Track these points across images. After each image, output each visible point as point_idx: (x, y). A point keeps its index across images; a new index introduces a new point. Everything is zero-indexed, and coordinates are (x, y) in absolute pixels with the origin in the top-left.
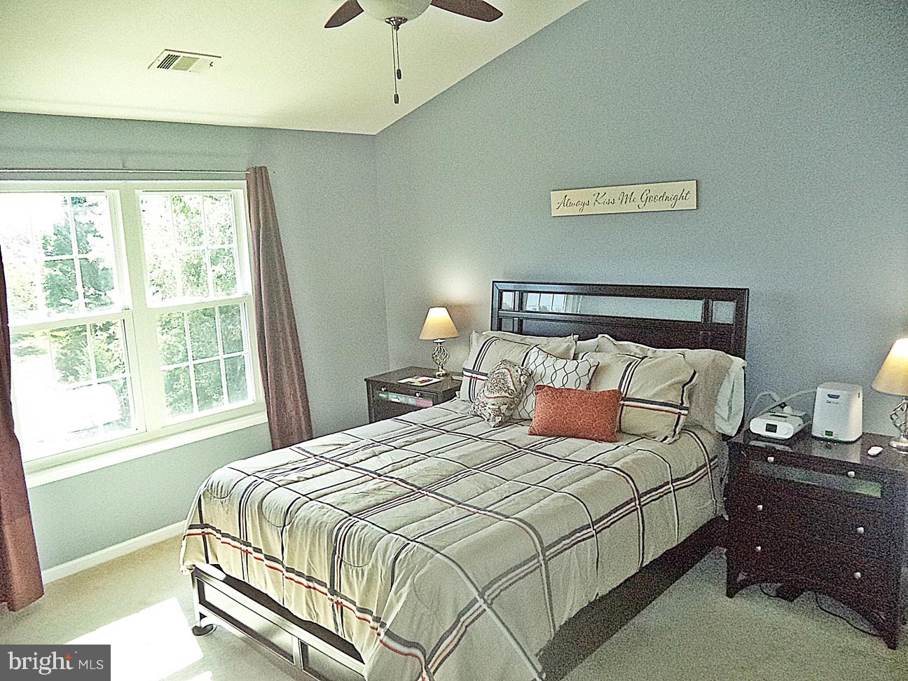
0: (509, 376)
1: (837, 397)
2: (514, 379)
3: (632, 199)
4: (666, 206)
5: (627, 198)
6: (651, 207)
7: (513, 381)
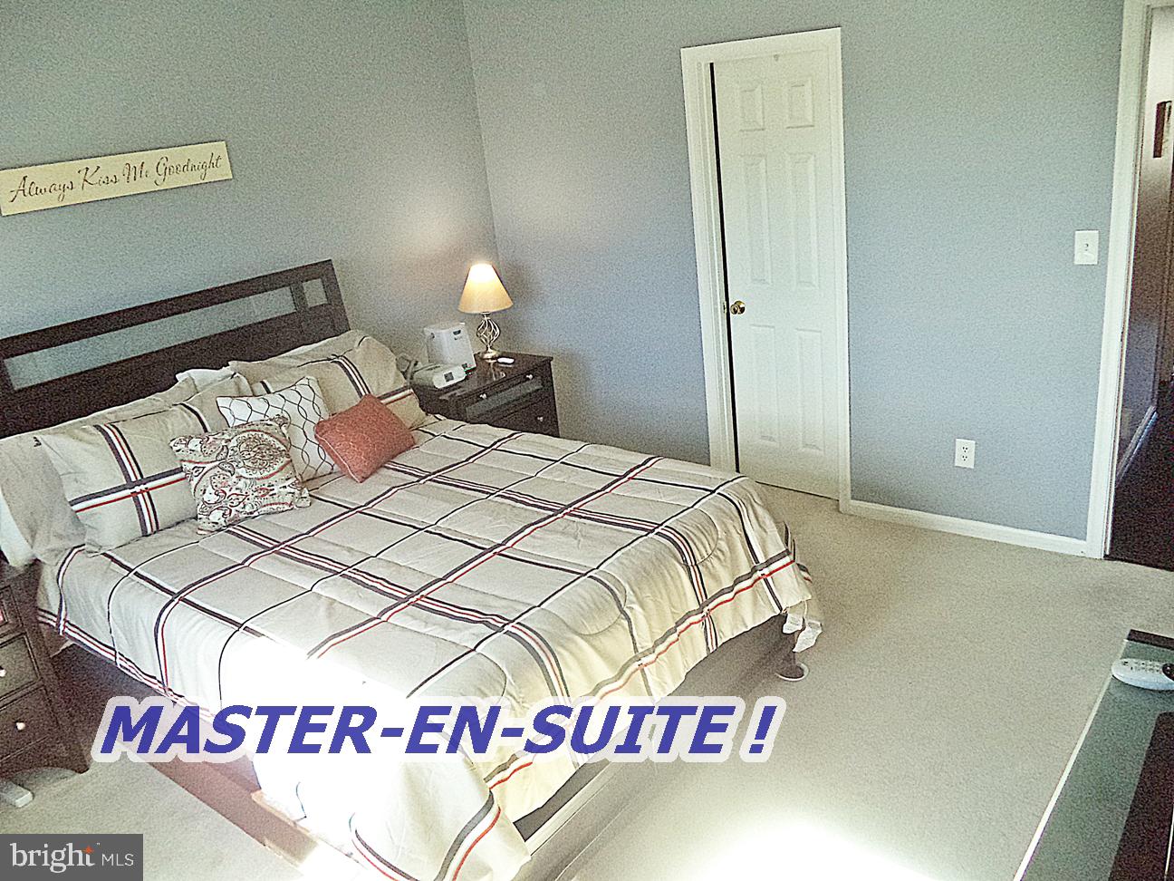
0: (266, 436)
1: (459, 332)
2: (277, 436)
3: (143, 173)
4: (193, 178)
5: (135, 172)
6: (174, 181)
7: (277, 439)
